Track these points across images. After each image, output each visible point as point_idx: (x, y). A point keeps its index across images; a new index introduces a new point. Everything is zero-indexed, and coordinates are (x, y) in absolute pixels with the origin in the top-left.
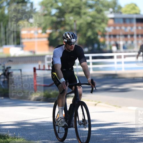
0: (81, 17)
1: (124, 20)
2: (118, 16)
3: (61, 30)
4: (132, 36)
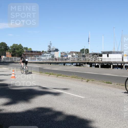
0: (18, 50)
1: (28, 51)
3: (14, 53)
4: (29, 55)
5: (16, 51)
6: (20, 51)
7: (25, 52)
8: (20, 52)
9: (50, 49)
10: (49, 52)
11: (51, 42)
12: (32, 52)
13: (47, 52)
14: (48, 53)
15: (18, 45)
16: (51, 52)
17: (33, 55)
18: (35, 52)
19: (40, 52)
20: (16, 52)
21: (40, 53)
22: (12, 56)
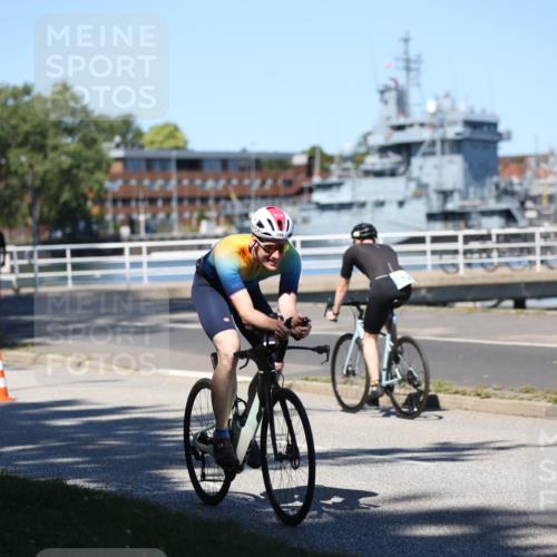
0: (46, 157)
1: (150, 163)
2: (135, 153)
4: (167, 200)
5: (21, 159)
6: (66, 161)
7: (117, 168)
8: (67, 176)
9: (400, 128)
10: (393, 159)
11: (406, 40)
12: (191, 164)
13: (373, 161)
14: (379, 174)
15: (39, 98)
16: (416, 161)
17: (204, 200)
18: (225, 163)
19: (280, 163)
20: (14, 182)
21: (289, 174)
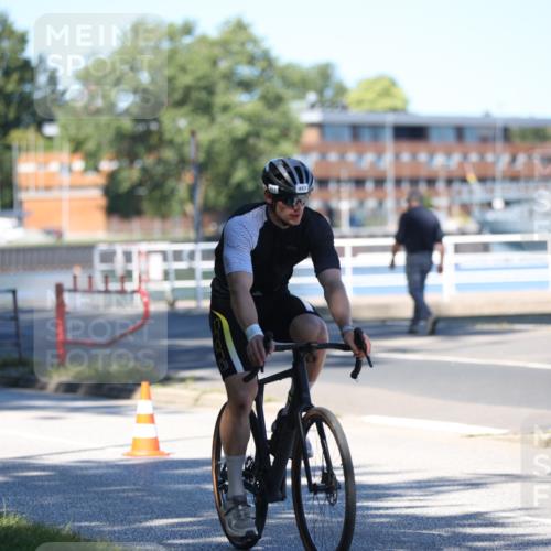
0: (213, 120)
1: (356, 130)
2: (336, 116)
3: (149, 160)
4: (380, 182)
5: (178, 123)
6: (241, 127)
7: (311, 136)
8: (242, 148)
12: (413, 133)
15: (203, 40)
17: (431, 182)
18: (460, 131)
20: (169, 154)
22: (121, 204)
